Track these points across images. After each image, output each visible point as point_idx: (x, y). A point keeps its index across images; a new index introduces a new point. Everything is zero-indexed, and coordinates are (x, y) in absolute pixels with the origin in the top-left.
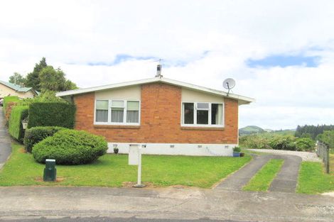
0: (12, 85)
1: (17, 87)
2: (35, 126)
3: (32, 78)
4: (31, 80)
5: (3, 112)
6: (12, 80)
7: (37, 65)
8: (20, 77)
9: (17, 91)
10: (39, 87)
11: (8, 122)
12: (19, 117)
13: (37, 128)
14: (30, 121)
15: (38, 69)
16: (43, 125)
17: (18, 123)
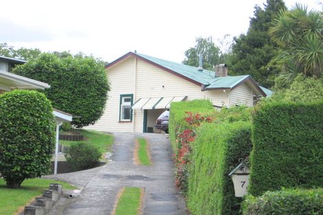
0: (191, 72)
1: (206, 77)
2: (275, 187)
3: (245, 51)
4: (242, 57)
5: (169, 148)
6: (192, 58)
7: (258, 11)
8: (214, 50)
9: (205, 88)
10: (266, 74)
11: (183, 174)
12: (220, 157)
13: (285, 193)
14: (258, 169)
15: (261, 21)
16: (304, 182)
17: (218, 177)
